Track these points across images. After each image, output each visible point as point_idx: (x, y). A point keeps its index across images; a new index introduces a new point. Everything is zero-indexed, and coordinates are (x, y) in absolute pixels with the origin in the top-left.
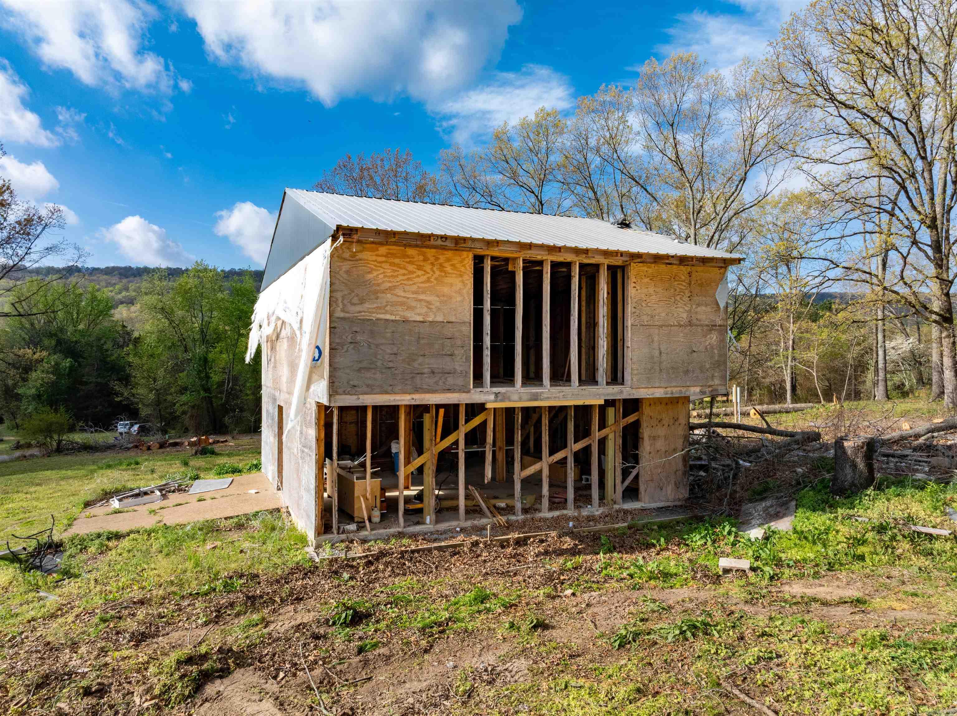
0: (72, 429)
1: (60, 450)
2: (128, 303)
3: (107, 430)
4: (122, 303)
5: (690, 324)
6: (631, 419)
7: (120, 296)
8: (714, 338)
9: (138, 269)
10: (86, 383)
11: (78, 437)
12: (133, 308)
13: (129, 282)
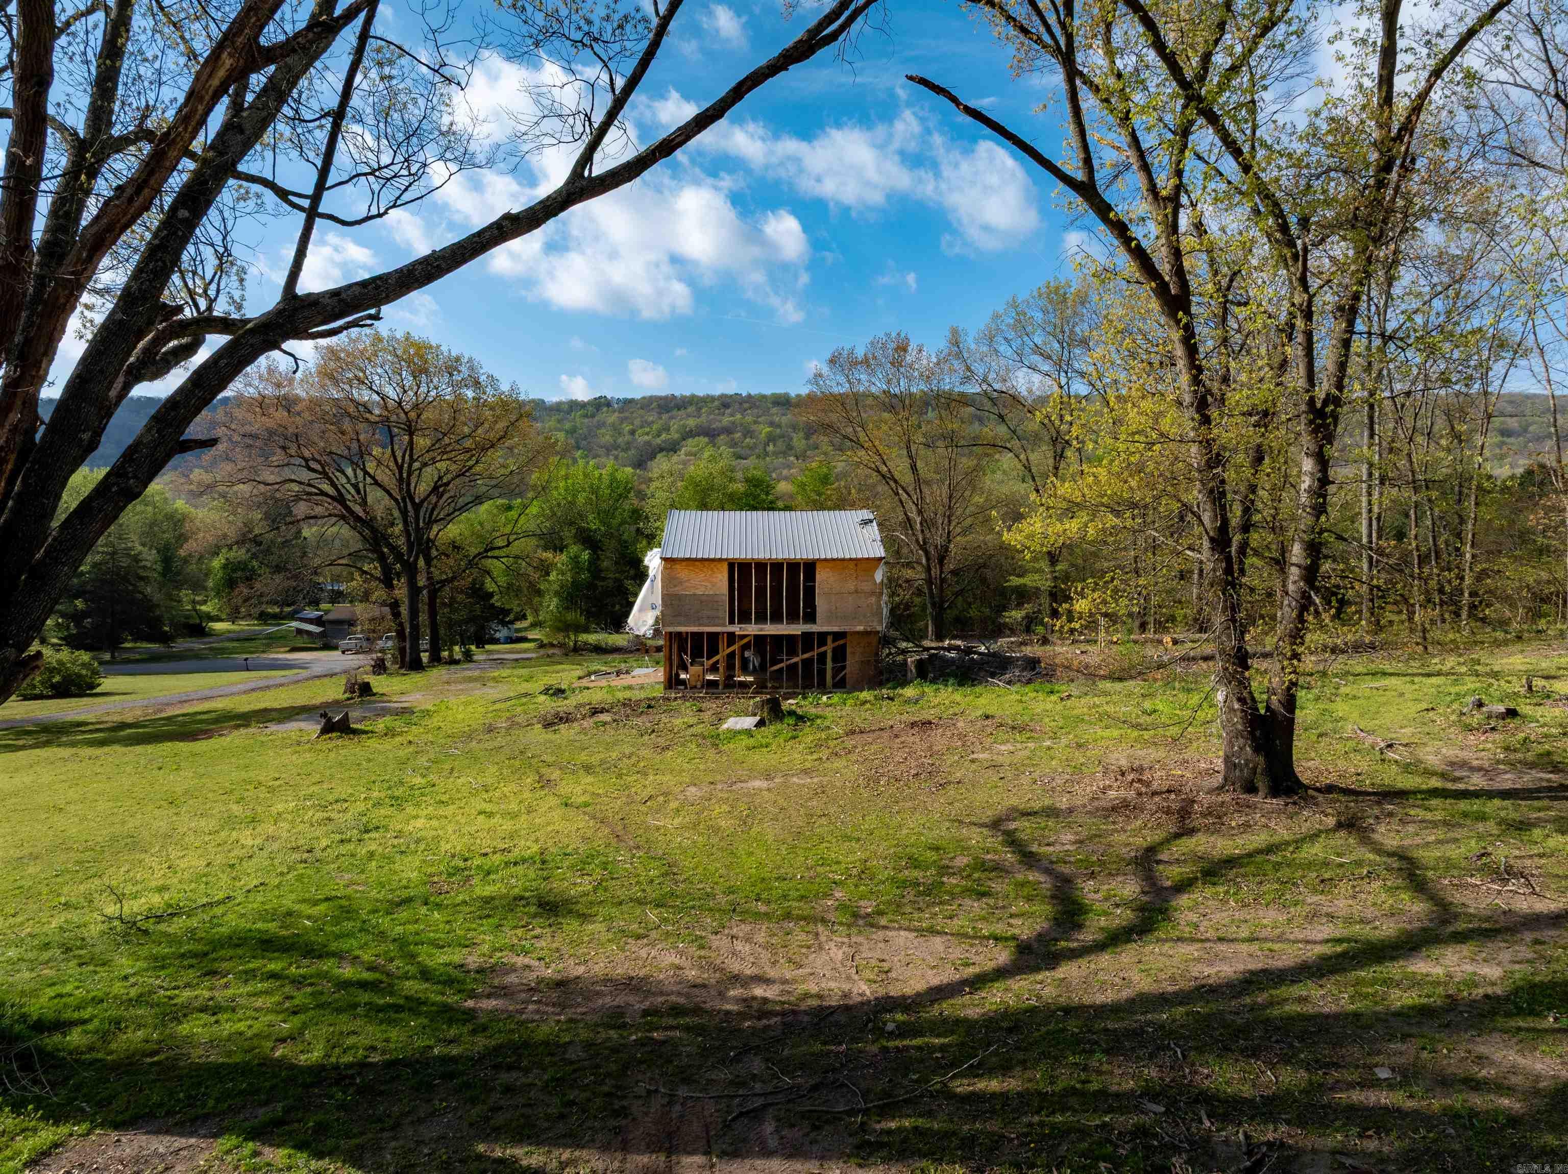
0: (586, 630)
1: (578, 650)
2: (668, 450)
3: (617, 632)
4: (661, 450)
5: (856, 592)
6: (841, 642)
7: (658, 441)
8: (873, 599)
9: (683, 398)
10: (604, 579)
11: (591, 638)
12: (675, 458)
13: (672, 418)
